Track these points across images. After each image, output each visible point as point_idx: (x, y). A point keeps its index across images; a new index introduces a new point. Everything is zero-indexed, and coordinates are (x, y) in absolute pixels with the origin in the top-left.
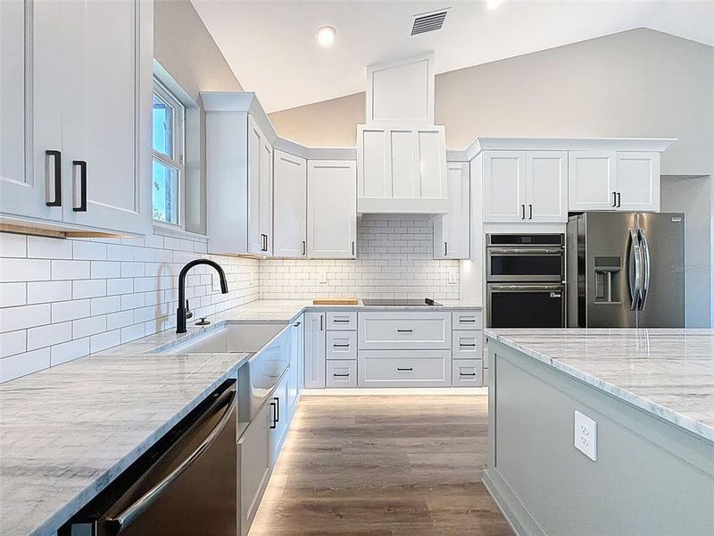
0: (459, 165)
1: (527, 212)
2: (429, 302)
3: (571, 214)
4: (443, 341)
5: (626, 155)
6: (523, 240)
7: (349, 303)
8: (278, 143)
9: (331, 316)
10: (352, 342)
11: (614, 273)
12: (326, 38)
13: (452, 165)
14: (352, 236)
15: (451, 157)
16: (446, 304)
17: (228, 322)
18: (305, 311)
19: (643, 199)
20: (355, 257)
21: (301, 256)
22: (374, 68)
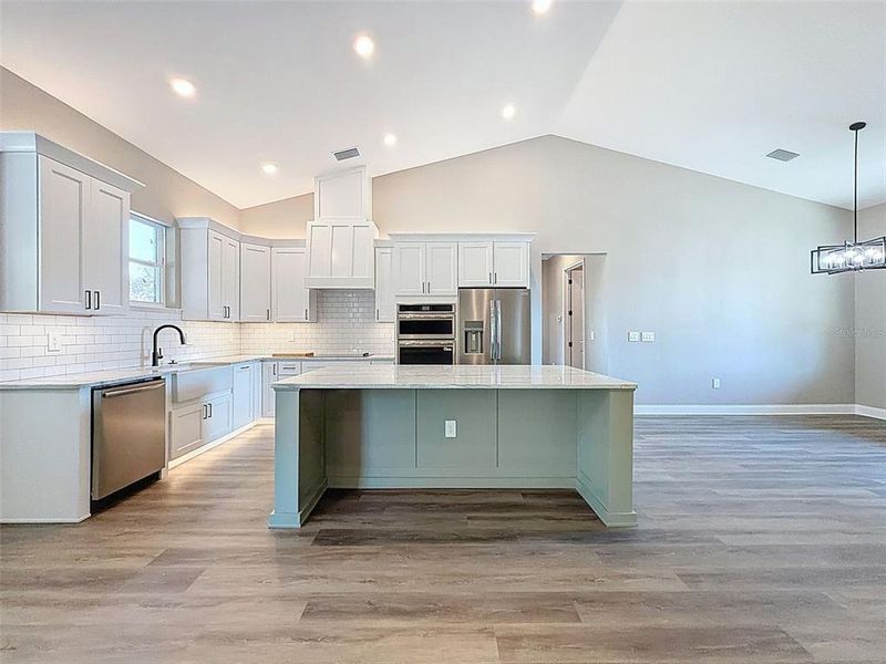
1: (427, 287)
2: (366, 355)
3: (460, 289)
6: (424, 308)
8: (244, 238)
9: (282, 364)
13: (383, 250)
15: (381, 245)
18: (262, 361)
20: (308, 320)
21: (265, 320)
22: (320, 178)
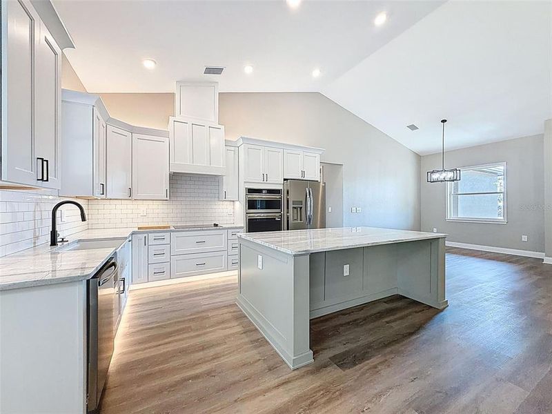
0: (233, 149)
1: (265, 177)
2: (216, 225)
3: (285, 180)
4: (223, 246)
5: (308, 154)
6: (263, 191)
7: (164, 227)
8: (110, 121)
9: (152, 236)
10: (167, 252)
11: (301, 208)
12: (149, 64)
13: (229, 148)
14: (166, 185)
15: (228, 144)
16: (224, 226)
17: (80, 241)
18: (133, 233)
19: (313, 174)
20: (168, 198)
21: (128, 198)
22: (181, 83)
